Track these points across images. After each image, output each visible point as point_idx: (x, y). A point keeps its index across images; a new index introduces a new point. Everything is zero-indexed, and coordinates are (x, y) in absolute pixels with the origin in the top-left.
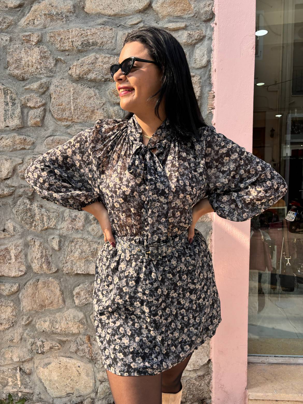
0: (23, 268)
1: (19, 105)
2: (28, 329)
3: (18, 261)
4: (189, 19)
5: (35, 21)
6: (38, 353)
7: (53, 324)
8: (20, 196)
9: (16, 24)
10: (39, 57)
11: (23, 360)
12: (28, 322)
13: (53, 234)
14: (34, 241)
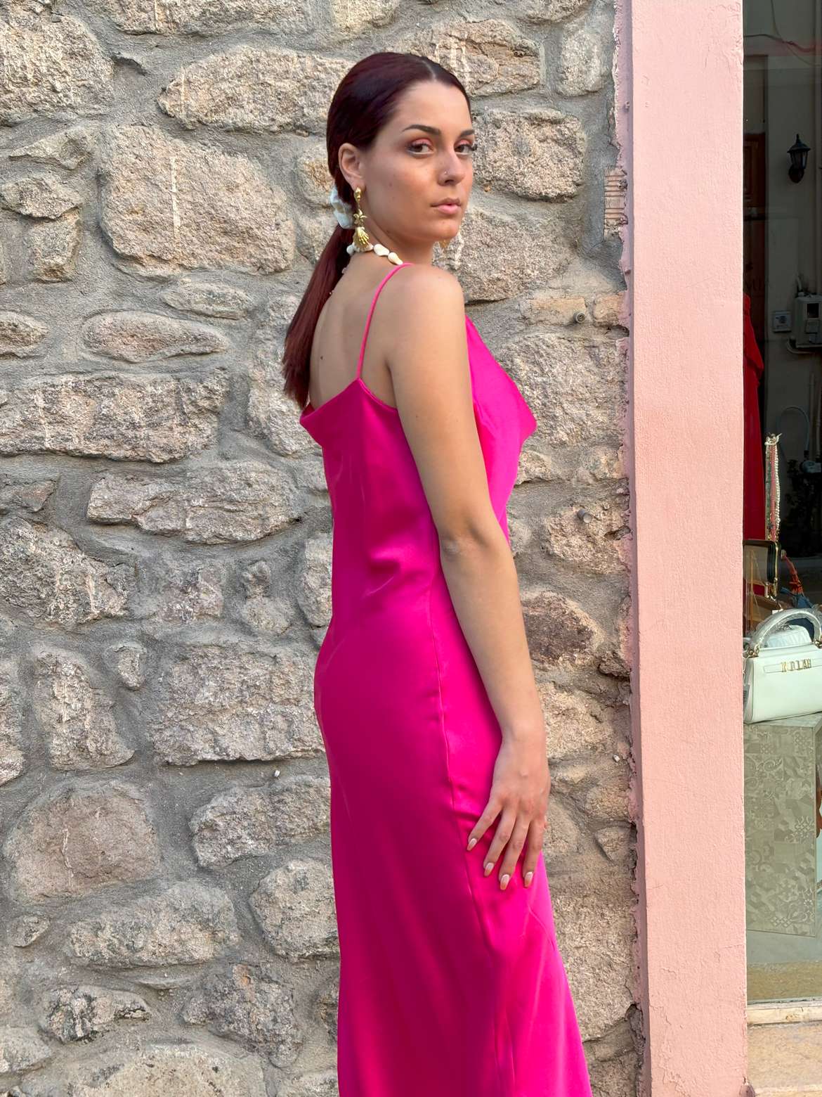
0: (15, 757)
2: (38, 961)
6: (74, 1038)
7: (125, 936)
10: (60, 54)
11: (23, 1065)
12: (36, 936)
13: (119, 636)
14: (57, 664)
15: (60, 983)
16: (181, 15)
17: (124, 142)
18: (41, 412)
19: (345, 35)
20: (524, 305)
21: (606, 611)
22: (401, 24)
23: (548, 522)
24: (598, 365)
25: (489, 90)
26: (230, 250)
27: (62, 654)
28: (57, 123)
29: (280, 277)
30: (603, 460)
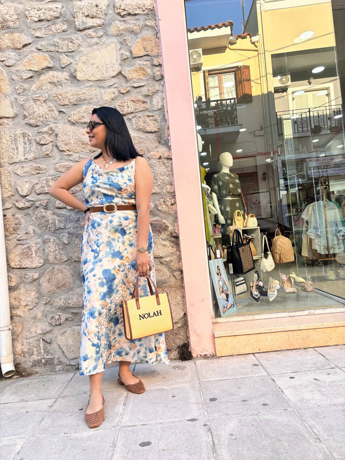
0: (42, 261)
1: (35, 143)
2: (48, 307)
3: (37, 255)
4: (147, 80)
5: (43, 86)
6: (56, 325)
7: (67, 300)
8: (37, 207)
9: (29, 90)
10: (47, 111)
11: (45, 332)
12: (47, 301)
13: (63, 233)
14: (50, 239)
15: (53, 312)
16: (72, 101)
17: (61, 127)
18: (45, 185)
19: (106, 102)
20: (149, 155)
21: (172, 222)
22: (118, 99)
23: (157, 203)
24: (166, 167)
25: (137, 110)
26: (84, 148)
27: (51, 237)
28: (47, 125)
29: (95, 152)
30: (169, 188)
